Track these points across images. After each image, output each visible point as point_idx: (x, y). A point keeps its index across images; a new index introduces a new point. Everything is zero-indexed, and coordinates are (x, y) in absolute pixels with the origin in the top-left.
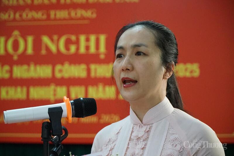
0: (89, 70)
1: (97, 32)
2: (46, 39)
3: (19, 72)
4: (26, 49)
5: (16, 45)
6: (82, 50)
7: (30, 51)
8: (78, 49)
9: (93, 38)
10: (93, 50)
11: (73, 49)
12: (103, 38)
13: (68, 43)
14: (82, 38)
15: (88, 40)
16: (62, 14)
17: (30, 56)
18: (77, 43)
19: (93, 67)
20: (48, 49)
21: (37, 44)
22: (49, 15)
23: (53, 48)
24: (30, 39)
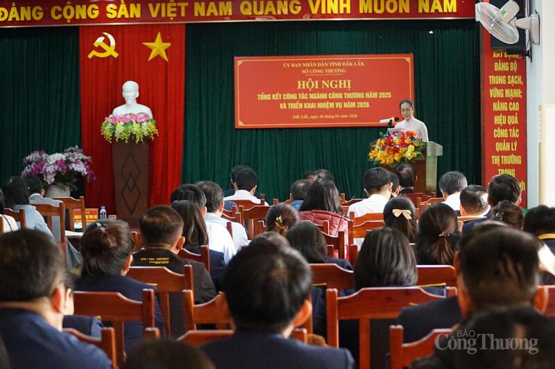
0: (344, 96)
1: (347, 79)
2: (324, 82)
3: (312, 96)
4: (315, 86)
5: (310, 84)
6: (340, 87)
7: (317, 87)
8: (338, 86)
9: (345, 81)
10: (345, 87)
11: (336, 86)
12: (349, 81)
13: (334, 83)
14: (340, 81)
15: (343, 82)
16: (331, 71)
17: (317, 89)
18: (338, 83)
19: (345, 94)
20: (325, 86)
21: (320, 84)
22: (325, 71)
23: (328, 86)
24: (317, 82)
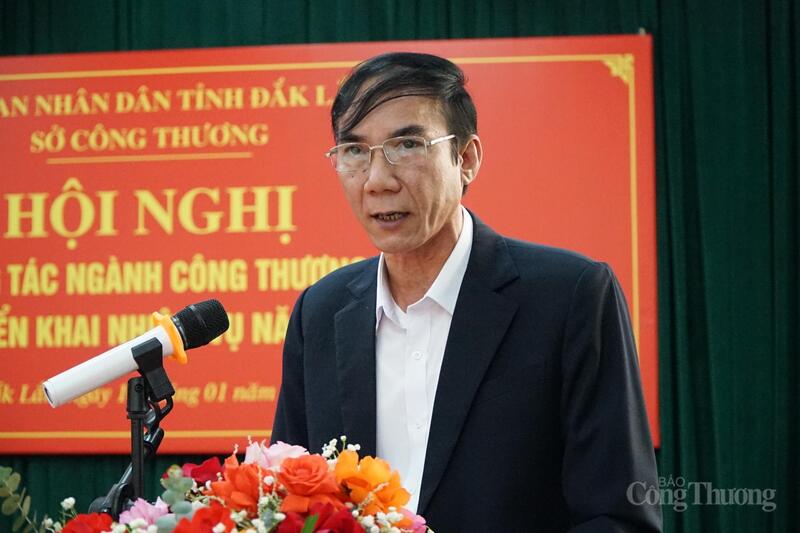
0: (253, 274)
1: (273, 180)
2: (146, 198)
3: (82, 279)
4: (97, 223)
5: (72, 214)
6: (237, 225)
7: (107, 228)
8: (225, 221)
9: (262, 194)
10: (262, 224)
11: (213, 221)
12: (285, 194)
13: (201, 206)
14: (237, 195)
15: (249, 199)
16: (185, 136)
17: (106, 239)
18: (224, 205)
19: (262, 265)
20: (151, 221)
21: (126, 211)
22: (152, 139)
23: (165, 221)
24: (107, 199)
